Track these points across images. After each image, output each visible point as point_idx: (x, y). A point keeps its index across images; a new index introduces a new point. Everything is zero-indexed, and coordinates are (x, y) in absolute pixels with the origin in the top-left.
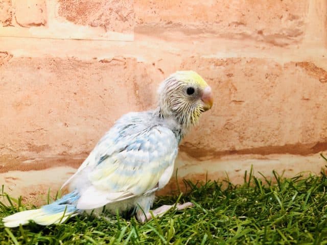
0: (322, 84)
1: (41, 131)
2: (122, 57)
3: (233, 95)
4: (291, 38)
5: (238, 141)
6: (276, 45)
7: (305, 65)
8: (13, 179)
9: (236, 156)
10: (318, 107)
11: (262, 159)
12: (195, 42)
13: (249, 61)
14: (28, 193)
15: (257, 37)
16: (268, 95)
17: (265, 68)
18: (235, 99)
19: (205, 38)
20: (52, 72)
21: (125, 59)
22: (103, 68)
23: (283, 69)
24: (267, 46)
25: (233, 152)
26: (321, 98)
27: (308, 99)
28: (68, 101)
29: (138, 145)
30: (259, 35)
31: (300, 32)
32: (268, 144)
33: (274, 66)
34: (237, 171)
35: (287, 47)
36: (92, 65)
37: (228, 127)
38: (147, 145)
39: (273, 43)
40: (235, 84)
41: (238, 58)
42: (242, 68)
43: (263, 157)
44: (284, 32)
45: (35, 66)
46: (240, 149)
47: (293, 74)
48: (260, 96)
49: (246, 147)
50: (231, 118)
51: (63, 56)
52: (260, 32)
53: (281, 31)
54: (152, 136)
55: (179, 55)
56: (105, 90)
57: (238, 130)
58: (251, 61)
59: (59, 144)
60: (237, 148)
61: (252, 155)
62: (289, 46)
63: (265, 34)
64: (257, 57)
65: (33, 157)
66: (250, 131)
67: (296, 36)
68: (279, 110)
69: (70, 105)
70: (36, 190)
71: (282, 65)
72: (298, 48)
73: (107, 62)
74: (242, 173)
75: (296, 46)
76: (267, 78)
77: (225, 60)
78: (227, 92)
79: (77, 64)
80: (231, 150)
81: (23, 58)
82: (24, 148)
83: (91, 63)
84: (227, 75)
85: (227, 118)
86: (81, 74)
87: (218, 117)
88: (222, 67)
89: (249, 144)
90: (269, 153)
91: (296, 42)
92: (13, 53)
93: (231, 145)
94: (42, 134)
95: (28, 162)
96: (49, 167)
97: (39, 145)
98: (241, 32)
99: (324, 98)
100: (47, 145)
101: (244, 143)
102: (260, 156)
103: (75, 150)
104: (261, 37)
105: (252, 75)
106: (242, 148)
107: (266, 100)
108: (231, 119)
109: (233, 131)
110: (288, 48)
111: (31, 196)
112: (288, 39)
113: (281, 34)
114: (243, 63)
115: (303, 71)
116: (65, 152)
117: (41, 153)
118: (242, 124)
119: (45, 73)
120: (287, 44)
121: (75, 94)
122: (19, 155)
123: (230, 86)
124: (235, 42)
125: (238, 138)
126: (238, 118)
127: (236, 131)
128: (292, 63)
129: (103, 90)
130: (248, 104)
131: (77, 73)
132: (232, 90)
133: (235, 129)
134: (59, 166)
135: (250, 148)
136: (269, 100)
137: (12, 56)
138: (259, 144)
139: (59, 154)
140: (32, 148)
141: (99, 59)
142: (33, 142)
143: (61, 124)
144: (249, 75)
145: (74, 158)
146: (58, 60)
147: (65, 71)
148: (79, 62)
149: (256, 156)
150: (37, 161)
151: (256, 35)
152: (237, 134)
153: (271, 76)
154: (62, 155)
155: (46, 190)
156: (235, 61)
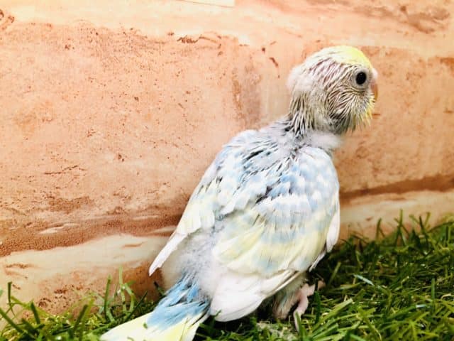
1: (73, 170)
2: (215, 33)
4: (438, 21)
5: (371, 176)
6: (421, 30)
7: (450, 62)
8: (22, 267)
9: (368, 198)
11: (397, 199)
12: (323, 18)
13: (389, 53)
14: (52, 292)
15: (400, 16)
16: (408, 105)
17: (406, 65)
19: (335, 10)
20: (92, 55)
21: (220, 37)
22: (185, 53)
23: (427, 66)
24: (411, 31)
25: (365, 192)
27: (451, 112)
28: (124, 113)
29: (287, 185)
30: (402, 14)
31: (447, 13)
32: (405, 177)
33: (417, 62)
34: (369, 220)
35: (432, 34)
36: (166, 47)
37: (360, 154)
38: (301, 182)
39: (417, 26)
41: (376, 47)
43: (399, 196)
44: (430, 11)
45: (60, 42)
46: (373, 187)
47: (437, 74)
48: (399, 106)
49: (381, 184)
50: (365, 139)
51: (114, 27)
52: (403, 9)
53: (427, 9)
54: (304, 167)
55: (300, 36)
56: (188, 93)
57: (372, 158)
58: (391, 54)
59: (108, 194)
60: (371, 185)
62: (435, 33)
63: (409, 12)
64: (399, 47)
65: (60, 222)
66: (386, 159)
67: (442, 19)
68: (420, 127)
69: (128, 120)
70: (67, 282)
71: (426, 60)
72: (444, 36)
73: (190, 41)
74: (375, 222)
75: (442, 34)
76: (408, 79)
79: (138, 43)
80: (363, 189)
81: (34, 24)
82: (43, 206)
83: (163, 43)
85: (360, 140)
86: (146, 63)
89: (385, 179)
90: (406, 191)
91: (443, 28)
92: (13, 13)
93: (363, 182)
94: (76, 177)
95: (51, 231)
96: (90, 238)
97: (70, 197)
98: (380, 6)
100: (86, 198)
101: (380, 176)
102: (393, 195)
103: (138, 203)
104: (404, 17)
105: (391, 74)
106: (376, 185)
107: (406, 113)
108: (365, 142)
109: (366, 160)
110: (434, 36)
111: (58, 295)
112: (434, 21)
113: (427, 13)
114: (382, 55)
115: (448, 71)
116: (119, 208)
117: (73, 214)
118: (377, 149)
119: (80, 57)
120: (432, 30)
121: (136, 99)
122: (32, 219)
124: (373, 21)
125: (372, 170)
126: (372, 141)
127: (369, 160)
128: (437, 57)
129: (184, 92)
130: (385, 119)
131: (138, 59)
133: (369, 157)
134: (109, 234)
135: (385, 184)
136: (409, 113)
137: (12, 19)
138: (396, 179)
139: (108, 213)
140: (58, 204)
141: (179, 34)
142: (58, 194)
143: (110, 157)
144: (387, 74)
145: (135, 219)
146: (105, 32)
147: (118, 55)
148: (142, 38)
150: (68, 230)
151: (398, 12)
152: (370, 164)
153: (413, 76)
154: (115, 213)
155: (84, 281)
156: (371, 52)
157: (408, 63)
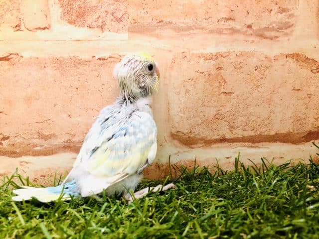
0: (314, 75)
1: (48, 121)
2: (118, 54)
3: (223, 87)
4: (282, 31)
5: (228, 130)
6: (266, 38)
7: (296, 56)
8: (27, 163)
9: (226, 144)
10: (309, 97)
11: (252, 147)
12: (185, 39)
13: (238, 54)
14: (39, 175)
15: (246, 31)
16: (258, 87)
17: (254, 61)
18: (224, 91)
19: (195, 34)
20: (56, 70)
21: (120, 56)
22: (101, 65)
23: (273, 61)
24: (257, 39)
25: (223, 140)
26: (313, 88)
27: (299, 90)
28: (71, 95)
30: (248, 29)
31: (290, 24)
32: (258, 132)
33: (264, 59)
34: (227, 158)
35: (277, 39)
36: (91, 63)
37: (218, 117)
39: (262, 36)
40: (224, 77)
41: (229, 52)
42: (231, 61)
43: (253, 145)
44: (274, 25)
45: (42, 65)
46: (230, 138)
47: (283, 65)
48: (250, 87)
49: (236, 136)
50: (221, 108)
51: (66, 56)
52: (249, 27)
53: (271, 24)
55: (170, 51)
56: (103, 85)
57: (228, 119)
58: (241, 55)
59: (64, 133)
60: (227, 137)
61: (242, 143)
62: (279, 39)
63: (254, 28)
64: (247, 51)
65: (42, 144)
66: (240, 121)
67: (286, 29)
68: (269, 101)
69: (73, 99)
70: (46, 173)
71: (272, 57)
72: (289, 40)
73: (104, 59)
74: (233, 160)
75: (286, 38)
76: (256, 70)
77: (214, 54)
78: (217, 84)
79: (76, 62)
80: (221, 138)
81: (31, 58)
82: (35, 137)
83: (90, 61)
84: (217, 69)
85: (217, 109)
86: (81, 71)
87: (208, 108)
88: (211, 61)
89: (239, 133)
90: (259, 142)
91: (286, 34)
92: (23, 54)
93: (221, 134)
94: (49, 124)
95: (38, 148)
96: (56, 153)
97: (47, 134)
98: (230, 27)
99: (316, 88)
100: (54, 134)
101: (234, 132)
102: (250, 144)
103: (78, 139)
104: (250, 31)
105: (241, 67)
106: (232, 137)
107: (256, 91)
108: (221, 110)
109: (223, 121)
110: (278, 41)
111: (42, 178)
112: (278, 31)
113: (271, 27)
114: (233, 56)
115: (294, 62)
116: (69, 140)
117: (48, 141)
118: (232, 114)
119: (50, 71)
120: (277, 37)
121: (77, 88)
122: (31, 142)
123: (220, 78)
124: (224, 36)
125: (228, 127)
126: (228, 109)
127: (225, 121)
128: (282, 54)
129: (101, 84)
130: (237, 96)
131: (78, 70)
132: (221, 82)
133: (225, 119)
134: (65, 152)
135: (240, 136)
136: (259, 91)
137: (22, 57)
138: (249, 133)
139: (64, 142)
140: (41, 136)
141: (98, 57)
142: (42, 132)
143: (65, 116)
144: (238, 67)
145: (77, 145)
146: (61, 59)
147: (68, 68)
148: (79, 60)
149: (247, 144)
150: (46, 148)
151: (245, 29)
152: (227, 123)
153: (261, 67)
154: (67, 142)
155: (53, 172)
156: (224, 55)
157: (255, 60)
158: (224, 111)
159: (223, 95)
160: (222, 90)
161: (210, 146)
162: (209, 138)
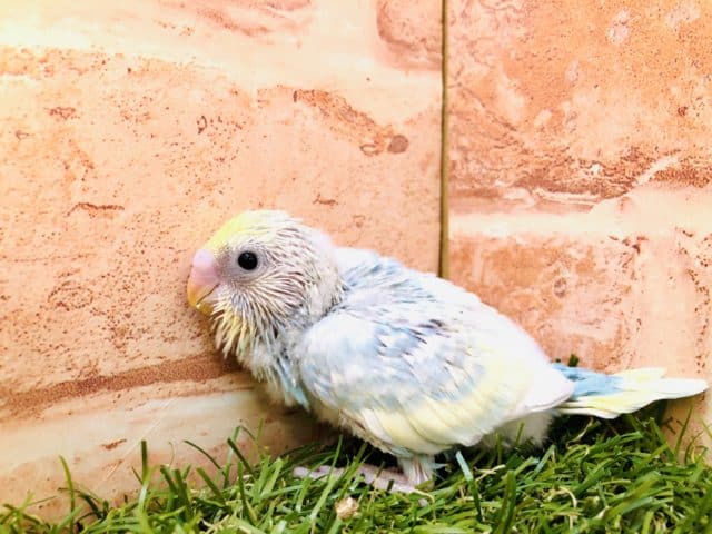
0: (365, 161)
3: (78, 184)
4: (279, 12)
5: (109, 346)
6: (231, 26)
7: (319, 98)
9: (105, 397)
10: (359, 225)
11: (197, 393)
13: (136, 69)
16: (209, 188)
17: (195, 100)
18: (87, 198)
23: (254, 105)
24: (202, 26)
25: (90, 384)
26: (365, 200)
27: (331, 202)
33: (226, 95)
34: (110, 447)
35: (265, 37)
37: (64, 297)
40: (82, 146)
42: (108, 90)
43: (201, 386)
46: (116, 372)
47: (286, 123)
48: (180, 189)
49: (139, 363)
50: (76, 265)
57: (106, 305)
58: (144, 71)
60: (106, 369)
61: (162, 384)
62: (270, 37)
67: (291, 9)
72: (299, 45)
75: (292, 40)
76: (201, 130)
77: (39, 54)
78: (54, 172)
80: (82, 378)
84: (53, 112)
85: (60, 267)
87: (21, 267)
88: (26, 78)
89: (148, 351)
91: (292, 27)
93: (80, 363)
99: (374, 198)
101: (132, 348)
102: (191, 384)
105: (147, 116)
106: (125, 366)
107: (204, 204)
108: (77, 271)
109: (85, 312)
110: (269, 43)
112: (269, 13)
114: (116, 73)
115: (315, 118)
118: (120, 285)
120: (264, 30)
123: (65, 151)
125: (108, 333)
127: (96, 312)
128: (281, 88)
130: (138, 218)
132: (73, 166)
133: (95, 304)
136: (212, 204)
138: (186, 348)
144: (135, 116)
149: (178, 386)
152: (103, 319)
153: (216, 123)
156: (77, 64)
157: (196, 95)
158: (86, 274)
159: (81, 217)
160: (77, 198)
161: (36, 414)
162: (28, 385)
